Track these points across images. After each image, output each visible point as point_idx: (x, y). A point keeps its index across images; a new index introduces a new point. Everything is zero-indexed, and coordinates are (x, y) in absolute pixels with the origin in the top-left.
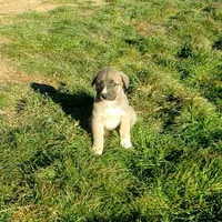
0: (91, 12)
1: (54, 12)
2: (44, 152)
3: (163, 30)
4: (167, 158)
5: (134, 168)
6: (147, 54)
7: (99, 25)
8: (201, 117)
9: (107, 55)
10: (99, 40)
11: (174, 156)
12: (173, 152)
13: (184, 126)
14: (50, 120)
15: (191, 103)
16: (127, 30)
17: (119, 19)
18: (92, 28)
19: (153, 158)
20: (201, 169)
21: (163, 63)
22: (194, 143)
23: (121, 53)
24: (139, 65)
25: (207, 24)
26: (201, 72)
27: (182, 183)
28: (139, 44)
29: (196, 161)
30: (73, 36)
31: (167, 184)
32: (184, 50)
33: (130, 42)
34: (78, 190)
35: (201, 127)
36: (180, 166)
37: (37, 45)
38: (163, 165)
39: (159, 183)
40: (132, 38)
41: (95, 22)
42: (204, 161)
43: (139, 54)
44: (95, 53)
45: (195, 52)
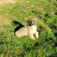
0: (25, 4)
1: (16, 3)
3: (43, 9)
6: (37, 15)
9: (26, 15)
10: (25, 11)
14: (5, 32)
15: (45, 29)
16: (33, 9)
17: (32, 6)
18: (24, 8)
19: (31, 45)
23: (30, 14)
25: (54, 8)
26: (50, 21)
27: (37, 53)
28: (35, 12)
29: (42, 46)
32: (46, 14)
33: (33, 12)
37: (8, 11)
38: (33, 47)
42: (45, 46)
43: (35, 15)
44: (23, 14)
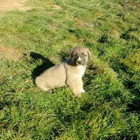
0: (51, 13)
1: (29, 11)
4: (82, 109)
6: (80, 39)
7: (54, 20)
8: (108, 81)
9: (56, 38)
10: (53, 29)
11: (87, 107)
12: (86, 104)
15: (102, 72)
17: (67, 17)
18: (50, 21)
19: (73, 108)
20: (103, 118)
21: (89, 45)
23: (65, 37)
24: (75, 45)
25: (118, 23)
26: (111, 52)
27: (89, 127)
28: (77, 33)
29: (101, 112)
30: (37, 26)
31: (79, 127)
32: (103, 38)
33: (71, 31)
35: (107, 88)
36: (90, 114)
38: (79, 113)
39: (74, 127)
40: (72, 29)
42: (105, 112)
44: (49, 36)
45: (109, 40)
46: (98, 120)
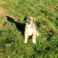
2: (9, 39)
3: (54, 10)
4: (46, 49)
5: (35, 49)
6: (47, 16)
7: (34, 4)
9: (35, 14)
10: (33, 9)
12: (48, 47)
13: (53, 41)
14: (13, 30)
15: (57, 34)
16: (42, 7)
17: (41, 4)
18: (32, 5)
19: (41, 48)
20: (55, 54)
21: (51, 20)
22: (55, 46)
23: (39, 14)
24: (44, 19)
28: (45, 13)
29: (54, 51)
30: (25, 6)
31: (44, 56)
33: (42, 11)
34: (17, 52)
36: (49, 52)
37: (13, 6)
38: (44, 50)
39: (42, 55)
40: (43, 10)
41: (33, 3)
42: (57, 52)
43: (44, 16)
44: (31, 12)
46: (53, 55)
